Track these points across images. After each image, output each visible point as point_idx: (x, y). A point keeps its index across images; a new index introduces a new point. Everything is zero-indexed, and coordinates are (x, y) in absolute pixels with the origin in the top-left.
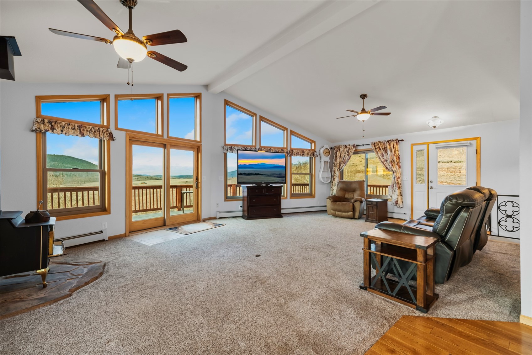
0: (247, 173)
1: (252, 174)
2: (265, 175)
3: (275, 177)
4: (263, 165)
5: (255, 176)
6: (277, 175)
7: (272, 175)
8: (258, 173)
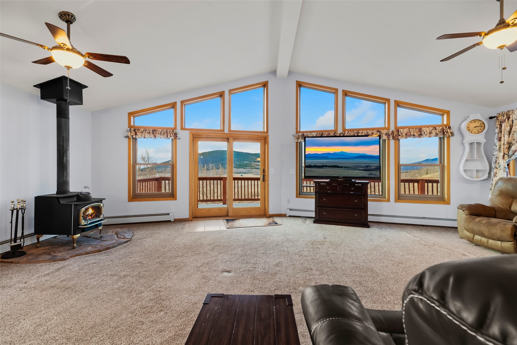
0: (318, 165)
1: (326, 166)
2: (345, 167)
3: (360, 170)
4: (342, 154)
5: (331, 169)
6: (362, 167)
7: (355, 168)
8: (334, 165)
